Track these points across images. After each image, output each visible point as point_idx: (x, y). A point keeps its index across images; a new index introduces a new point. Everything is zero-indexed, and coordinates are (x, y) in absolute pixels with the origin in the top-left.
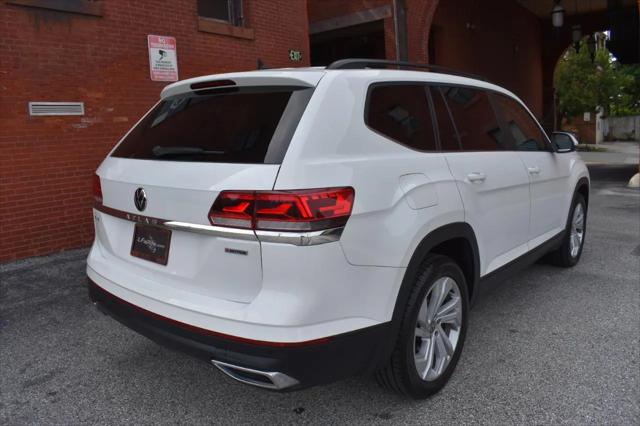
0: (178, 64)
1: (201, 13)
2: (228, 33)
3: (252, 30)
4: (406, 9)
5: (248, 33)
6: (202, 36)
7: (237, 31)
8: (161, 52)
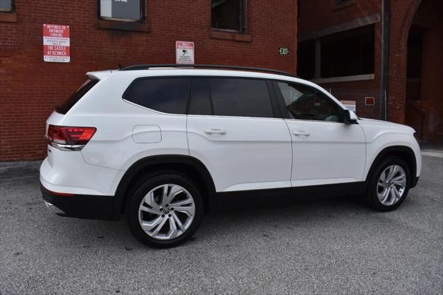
0: (195, 58)
1: (213, 26)
2: (231, 38)
3: (250, 36)
4: (390, 16)
5: (247, 38)
6: (212, 41)
7: (238, 37)
8: (184, 51)
